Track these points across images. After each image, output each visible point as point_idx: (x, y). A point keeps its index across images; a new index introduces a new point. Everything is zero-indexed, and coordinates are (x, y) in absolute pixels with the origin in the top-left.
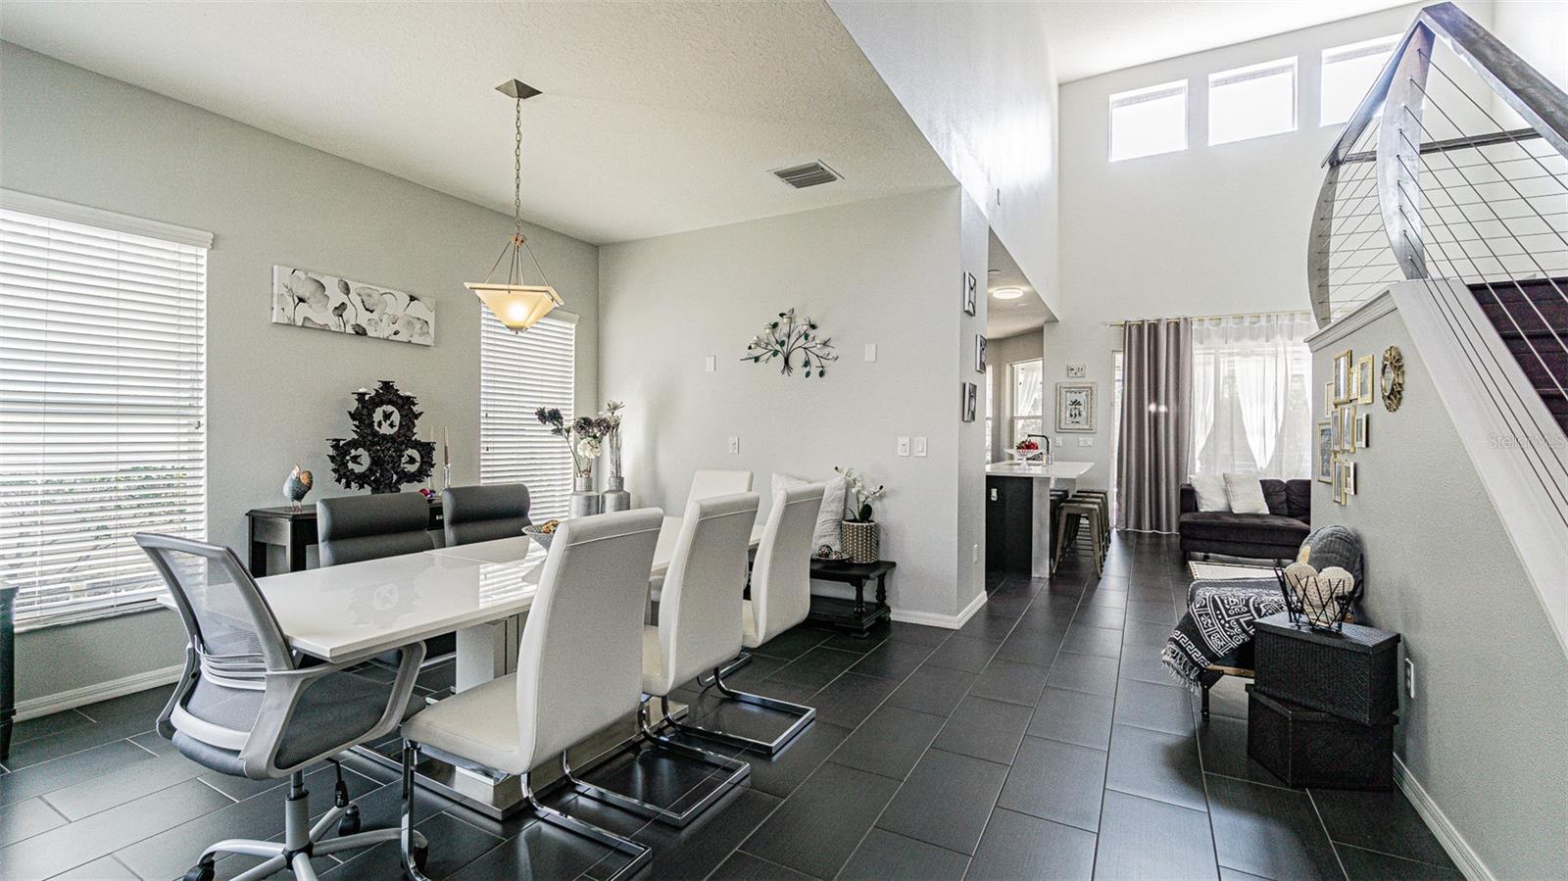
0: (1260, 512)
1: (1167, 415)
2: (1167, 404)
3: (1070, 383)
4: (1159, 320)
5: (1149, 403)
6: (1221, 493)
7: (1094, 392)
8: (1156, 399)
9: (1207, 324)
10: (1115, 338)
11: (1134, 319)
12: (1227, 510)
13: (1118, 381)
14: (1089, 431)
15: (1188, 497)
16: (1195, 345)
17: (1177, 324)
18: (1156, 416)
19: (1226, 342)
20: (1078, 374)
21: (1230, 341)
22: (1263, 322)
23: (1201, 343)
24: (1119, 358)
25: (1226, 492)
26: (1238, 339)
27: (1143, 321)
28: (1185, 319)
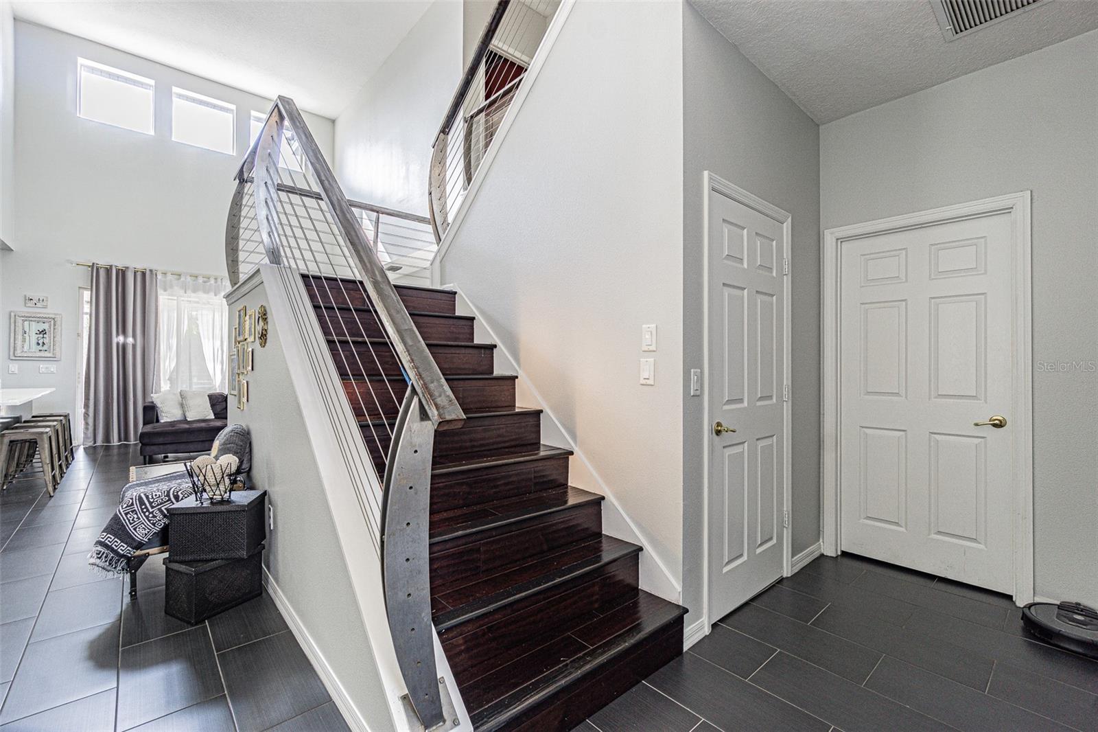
0: (207, 418)
1: (134, 346)
2: (134, 336)
3: (28, 313)
4: (127, 268)
5: (118, 334)
6: (179, 406)
7: (58, 323)
8: (124, 332)
9: (169, 277)
10: (83, 277)
11: (103, 261)
12: (183, 419)
13: (87, 314)
14: (53, 359)
15: (150, 412)
16: (160, 291)
17: (144, 274)
18: (124, 347)
19: (186, 293)
20: (38, 305)
21: (189, 292)
22: (212, 281)
23: (165, 290)
24: (87, 295)
25: (182, 405)
26: (194, 291)
27: (111, 266)
28: (151, 271)
